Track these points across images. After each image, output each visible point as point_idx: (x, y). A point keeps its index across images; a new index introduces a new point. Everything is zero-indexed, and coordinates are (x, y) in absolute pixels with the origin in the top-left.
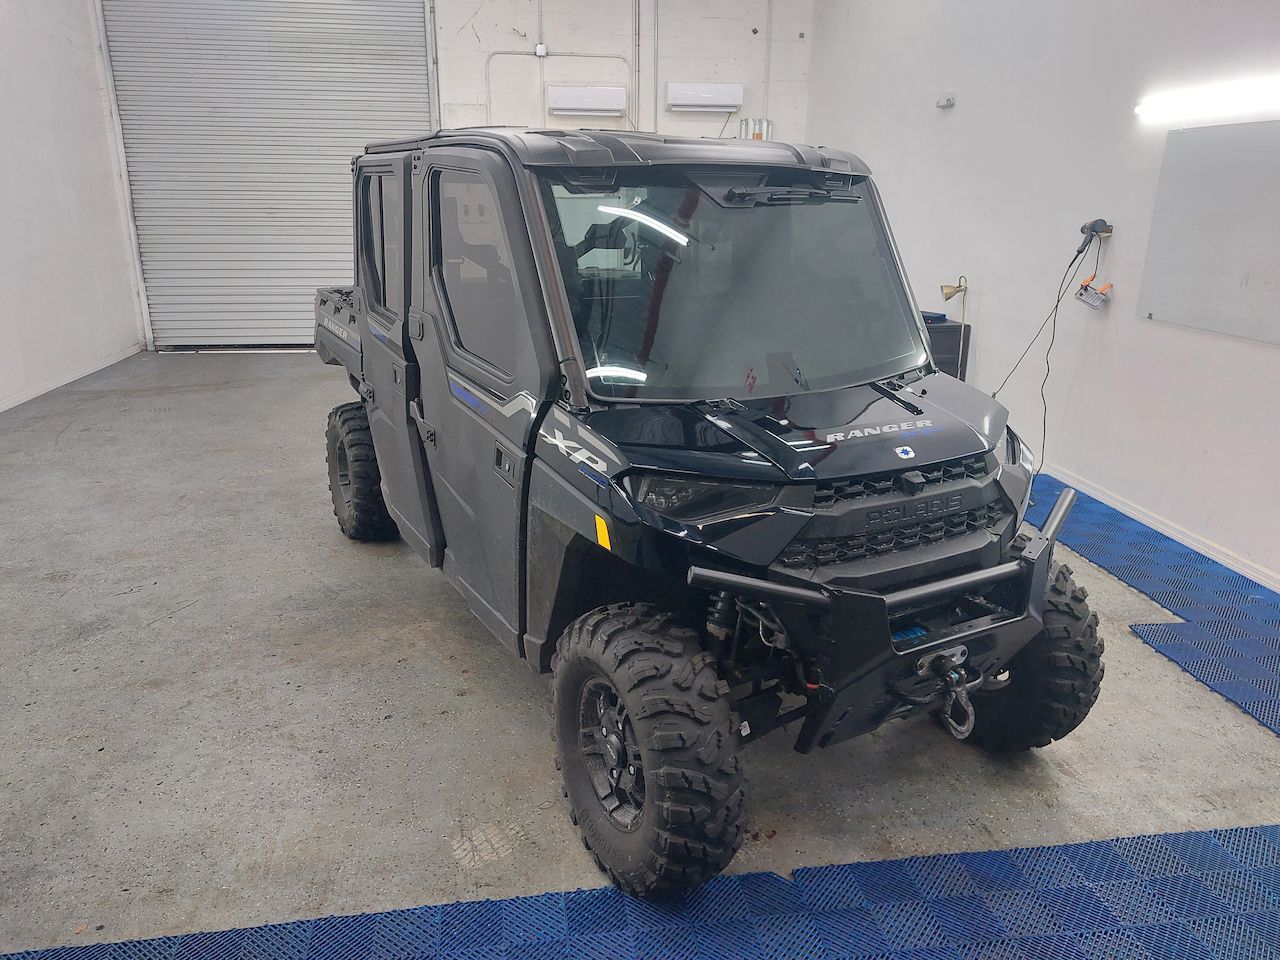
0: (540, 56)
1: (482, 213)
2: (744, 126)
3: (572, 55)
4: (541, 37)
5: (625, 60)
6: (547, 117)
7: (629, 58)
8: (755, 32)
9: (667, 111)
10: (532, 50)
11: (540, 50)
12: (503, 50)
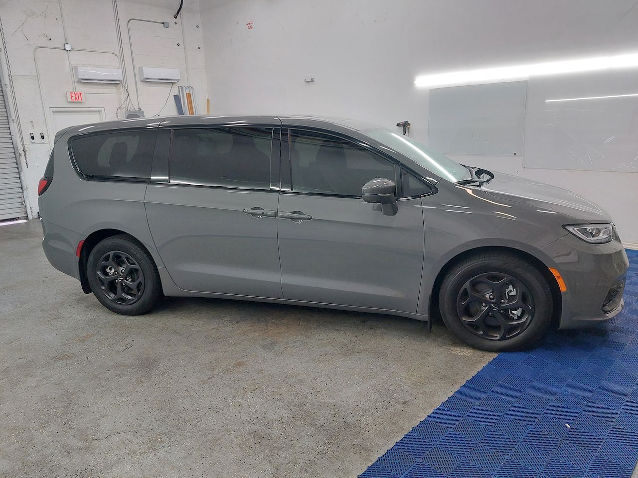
0: (68, 50)
1: (43, 137)
2: (180, 90)
3: (85, 51)
4: (66, 40)
5: (116, 55)
6: (76, 83)
7: (118, 54)
8: (178, 45)
9: (142, 81)
10: (63, 47)
11: (68, 47)
12: (42, 45)
